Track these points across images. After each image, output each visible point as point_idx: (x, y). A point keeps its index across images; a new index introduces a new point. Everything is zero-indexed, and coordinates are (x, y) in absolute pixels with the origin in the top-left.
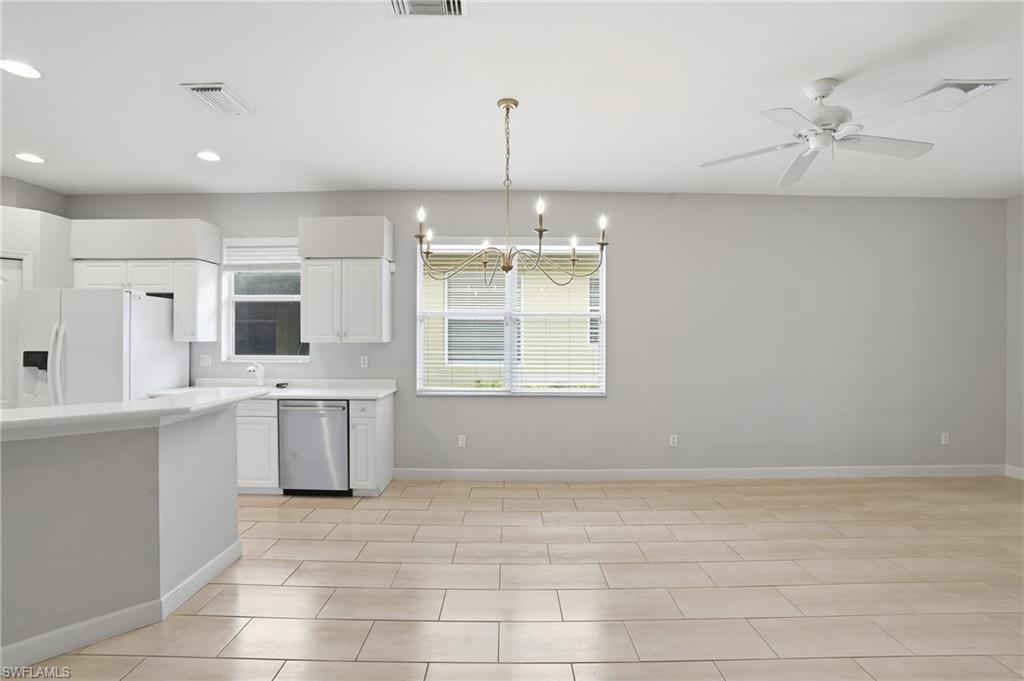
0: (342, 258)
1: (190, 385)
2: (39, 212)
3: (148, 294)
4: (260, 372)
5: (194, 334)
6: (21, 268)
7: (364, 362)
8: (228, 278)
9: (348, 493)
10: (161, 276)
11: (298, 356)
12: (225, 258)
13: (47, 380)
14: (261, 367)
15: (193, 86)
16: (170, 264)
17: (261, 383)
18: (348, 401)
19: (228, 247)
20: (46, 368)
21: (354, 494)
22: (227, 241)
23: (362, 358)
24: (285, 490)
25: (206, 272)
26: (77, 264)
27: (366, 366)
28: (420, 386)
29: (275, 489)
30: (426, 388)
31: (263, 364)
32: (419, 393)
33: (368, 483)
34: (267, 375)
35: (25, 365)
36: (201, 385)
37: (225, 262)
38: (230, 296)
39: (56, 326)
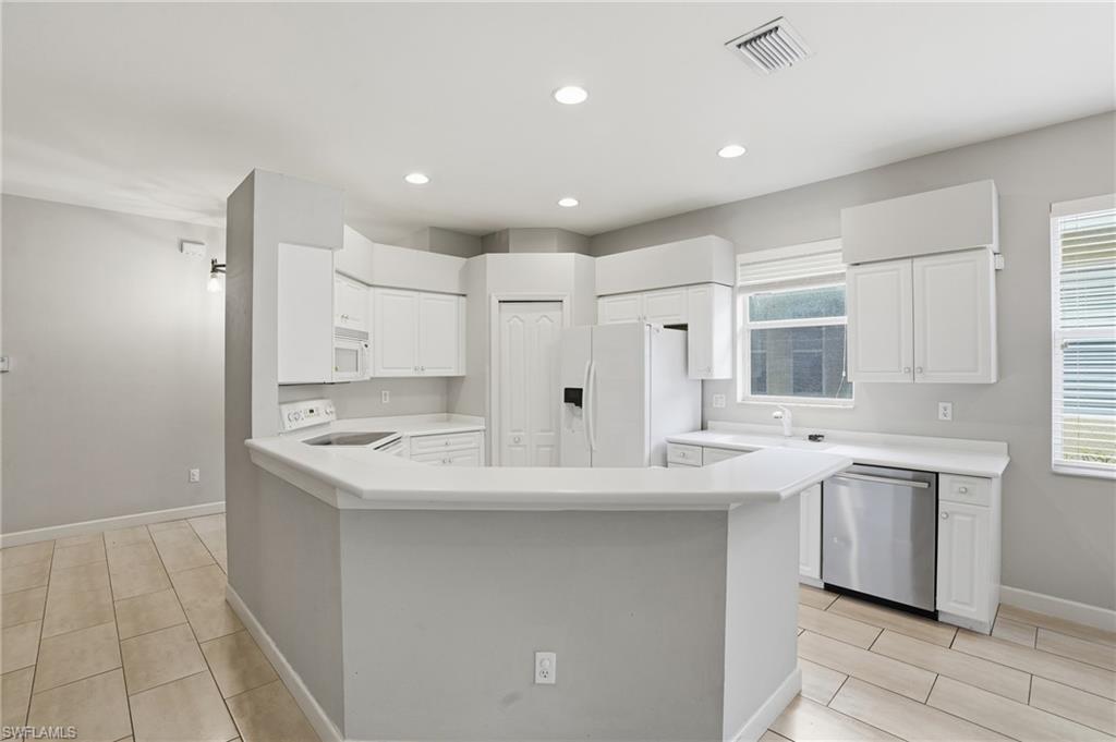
0: (912, 257)
1: (702, 429)
2: (573, 254)
3: (665, 327)
4: (787, 418)
5: (709, 370)
6: (562, 308)
7: (945, 412)
8: (742, 301)
9: (932, 616)
10: (675, 306)
11: (837, 399)
12: (739, 278)
13: (581, 416)
14: (787, 411)
15: (739, 42)
16: (683, 291)
17: (787, 433)
18: (937, 474)
19: (742, 265)
20: (581, 406)
21: (940, 619)
22: (741, 258)
23: (941, 405)
24: (826, 584)
25: (721, 295)
26: (601, 300)
27: (949, 418)
28: (1058, 456)
29: (815, 579)
30: (1069, 461)
31: (790, 408)
32: (1055, 469)
33: (973, 610)
34: (795, 424)
35: (566, 401)
36: (714, 430)
37: (739, 284)
38: (744, 324)
39: (588, 363)
